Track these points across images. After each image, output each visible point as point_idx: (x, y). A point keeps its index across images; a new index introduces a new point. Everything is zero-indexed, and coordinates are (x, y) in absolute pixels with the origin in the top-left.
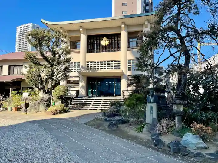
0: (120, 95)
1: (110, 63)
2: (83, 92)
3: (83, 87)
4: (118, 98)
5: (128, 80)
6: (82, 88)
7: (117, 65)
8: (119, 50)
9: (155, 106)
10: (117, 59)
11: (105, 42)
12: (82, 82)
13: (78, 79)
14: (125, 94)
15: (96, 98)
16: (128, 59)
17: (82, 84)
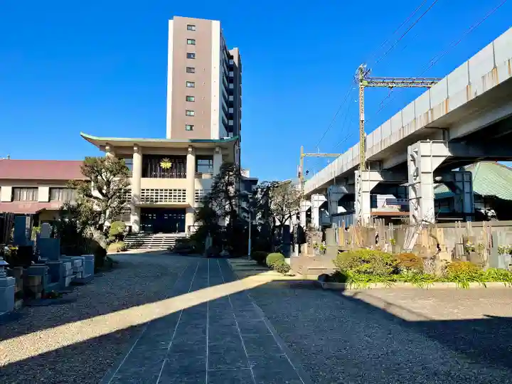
0: (184, 231)
1: (173, 192)
2: (136, 228)
3: (136, 222)
4: (181, 235)
5: (195, 213)
6: (133, 222)
7: (182, 194)
8: (185, 177)
9: (211, 239)
10: (182, 188)
11: (166, 165)
12: (134, 215)
13: (129, 211)
14: (191, 230)
15: (155, 236)
16: (196, 188)
17: (134, 218)
